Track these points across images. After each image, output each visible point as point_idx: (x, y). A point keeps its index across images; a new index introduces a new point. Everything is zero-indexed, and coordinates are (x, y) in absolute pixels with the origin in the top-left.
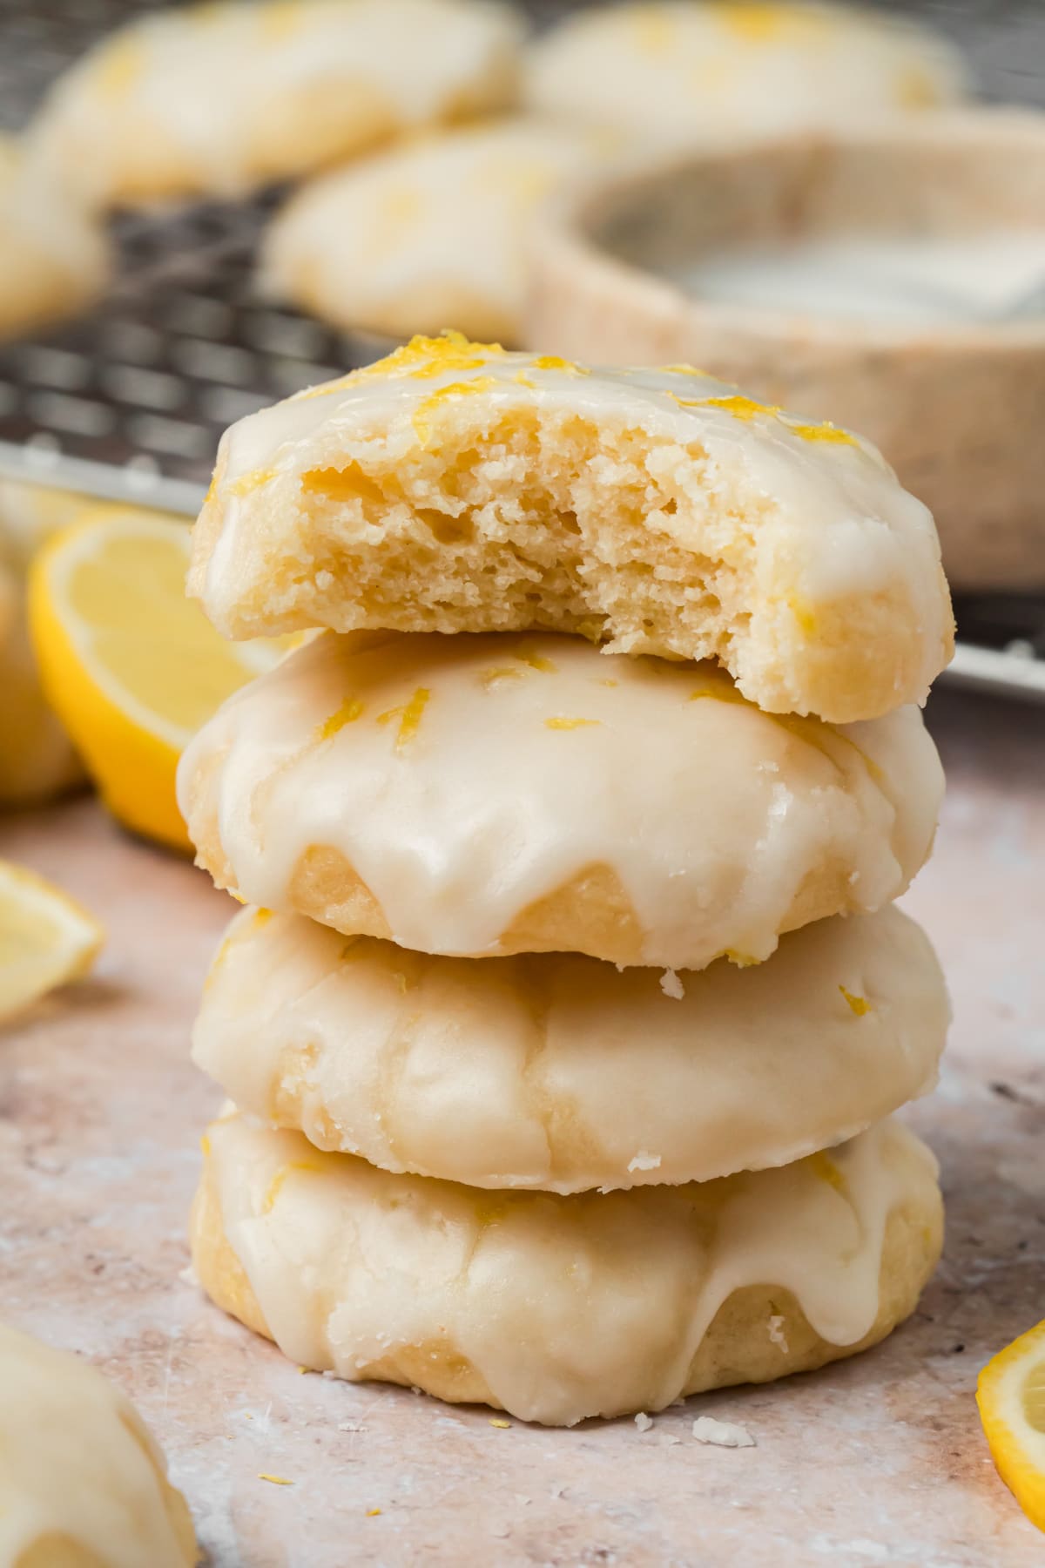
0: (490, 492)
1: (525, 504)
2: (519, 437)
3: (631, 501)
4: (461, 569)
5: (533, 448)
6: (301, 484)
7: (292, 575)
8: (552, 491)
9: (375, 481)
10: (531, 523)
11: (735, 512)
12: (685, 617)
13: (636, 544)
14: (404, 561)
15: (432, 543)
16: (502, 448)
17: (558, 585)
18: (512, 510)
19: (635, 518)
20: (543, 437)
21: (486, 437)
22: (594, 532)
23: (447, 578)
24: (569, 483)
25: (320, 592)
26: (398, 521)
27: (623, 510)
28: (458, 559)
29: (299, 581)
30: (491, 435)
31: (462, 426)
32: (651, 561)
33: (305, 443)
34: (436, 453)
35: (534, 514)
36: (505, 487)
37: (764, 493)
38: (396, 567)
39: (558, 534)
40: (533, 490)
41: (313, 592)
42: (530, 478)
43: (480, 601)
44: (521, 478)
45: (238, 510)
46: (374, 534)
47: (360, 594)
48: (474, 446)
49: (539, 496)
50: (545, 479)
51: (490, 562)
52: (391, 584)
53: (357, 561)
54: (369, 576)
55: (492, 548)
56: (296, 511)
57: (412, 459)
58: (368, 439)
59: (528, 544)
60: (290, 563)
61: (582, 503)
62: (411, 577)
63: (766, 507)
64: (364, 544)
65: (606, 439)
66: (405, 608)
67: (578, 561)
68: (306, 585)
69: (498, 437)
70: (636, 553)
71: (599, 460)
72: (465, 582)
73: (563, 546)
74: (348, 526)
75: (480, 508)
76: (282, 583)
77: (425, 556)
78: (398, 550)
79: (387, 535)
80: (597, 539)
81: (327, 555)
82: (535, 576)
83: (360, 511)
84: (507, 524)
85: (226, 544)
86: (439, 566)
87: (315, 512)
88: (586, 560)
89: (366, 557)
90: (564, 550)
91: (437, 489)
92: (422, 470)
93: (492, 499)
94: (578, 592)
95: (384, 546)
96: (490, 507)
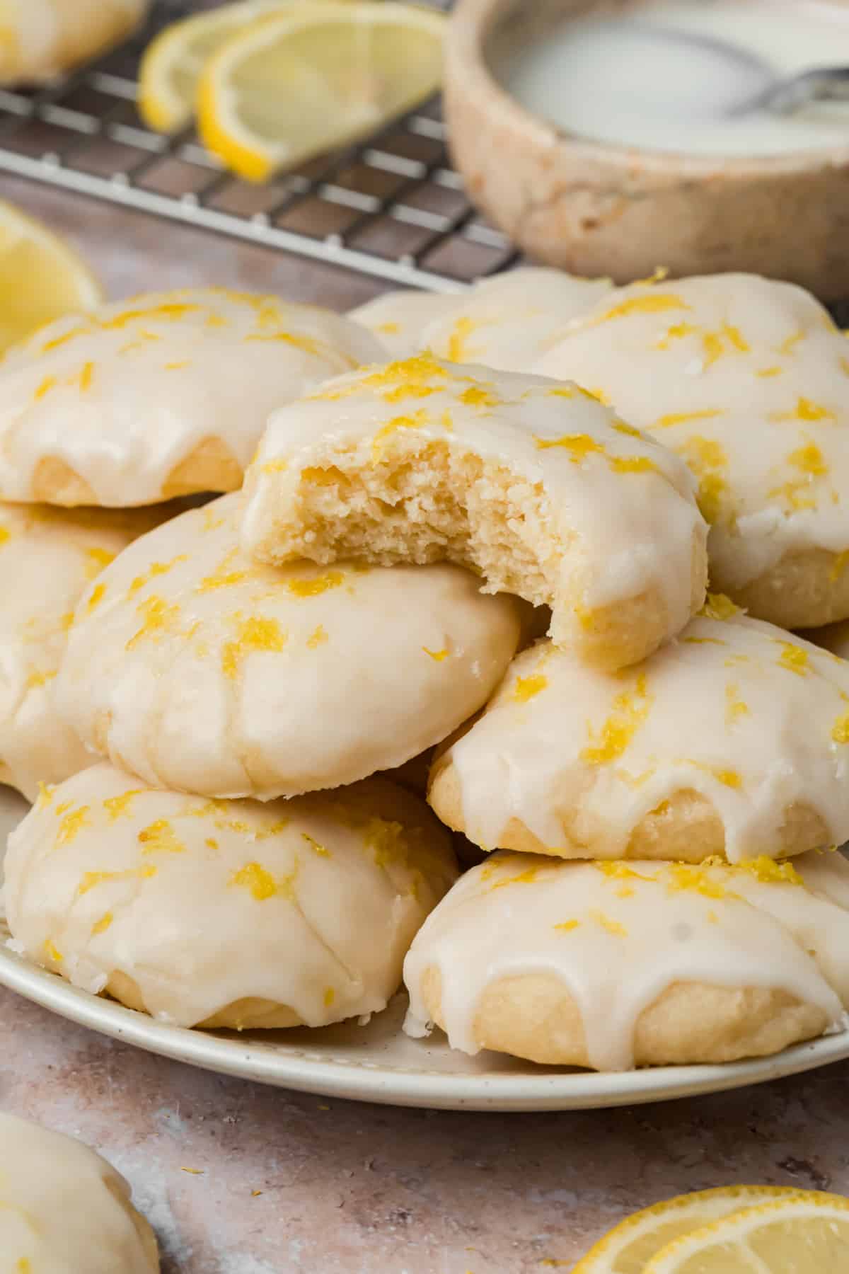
0: (416, 492)
1: (438, 499)
2: (438, 458)
3: (500, 509)
4: (397, 533)
5: (446, 467)
6: (300, 477)
7: (290, 534)
8: (455, 493)
9: (348, 477)
10: (442, 512)
11: (555, 536)
12: (529, 581)
13: (501, 533)
14: (362, 525)
15: (378, 517)
16: (426, 464)
17: (457, 546)
18: (429, 504)
19: (502, 518)
20: (451, 462)
21: (417, 456)
22: (478, 523)
23: (388, 537)
24: (465, 490)
25: (306, 543)
26: (359, 502)
27: (496, 513)
28: (395, 527)
29: (294, 537)
30: (421, 456)
31: (402, 451)
32: (511, 546)
33: (306, 449)
34: (386, 465)
35: (443, 506)
36: (425, 489)
37: (573, 528)
38: (355, 527)
39: (457, 519)
40: (444, 492)
41: (302, 544)
42: (442, 484)
43: (408, 552)
44: (435, 485)
45: (264, 484)
46: (342, 510)
47: (333, 543)
48: (410, 461)
49: (447, 495)
50: (451, 487)
51: (415, 530)
52: (353, 537)
53: (332, 524)
54: (339, 533)
55: (416, 525)
56: (293, 495)
57: (368, 466)
58: (344, 452)
59: (438, 526)
60: (290, 526)
61: (471, 506)
62: (367, 534)
63: (572, 537)
64: (335, 516)
65: (487, 470)
66: (363, 551)
67: (469, 536)
68: (299, 540)
69: (425, 457)
70: (501, 540)
71: (483, 482)
72: (399, 540)
73: (461, 527)
74: (327, 504)
75: (410, 499)
76: (283, 538)
77: (375, 524)
78: (358, 520)
79: (352, 510)
80: (479, 527)
81: (313, 520)
82: (442, 541)
83: (336, 493)
84: (426, 511)
85: (255, 504)
86: (383, 530)
87: (305, 494)
88: (473, 536)
89: (337, 521)
90: (461, 529)
91: (383, 487)
92: (376, 475)
93: (418, 495)
94: (469, 552)
95: (349, 517)
96: (416, 500)
